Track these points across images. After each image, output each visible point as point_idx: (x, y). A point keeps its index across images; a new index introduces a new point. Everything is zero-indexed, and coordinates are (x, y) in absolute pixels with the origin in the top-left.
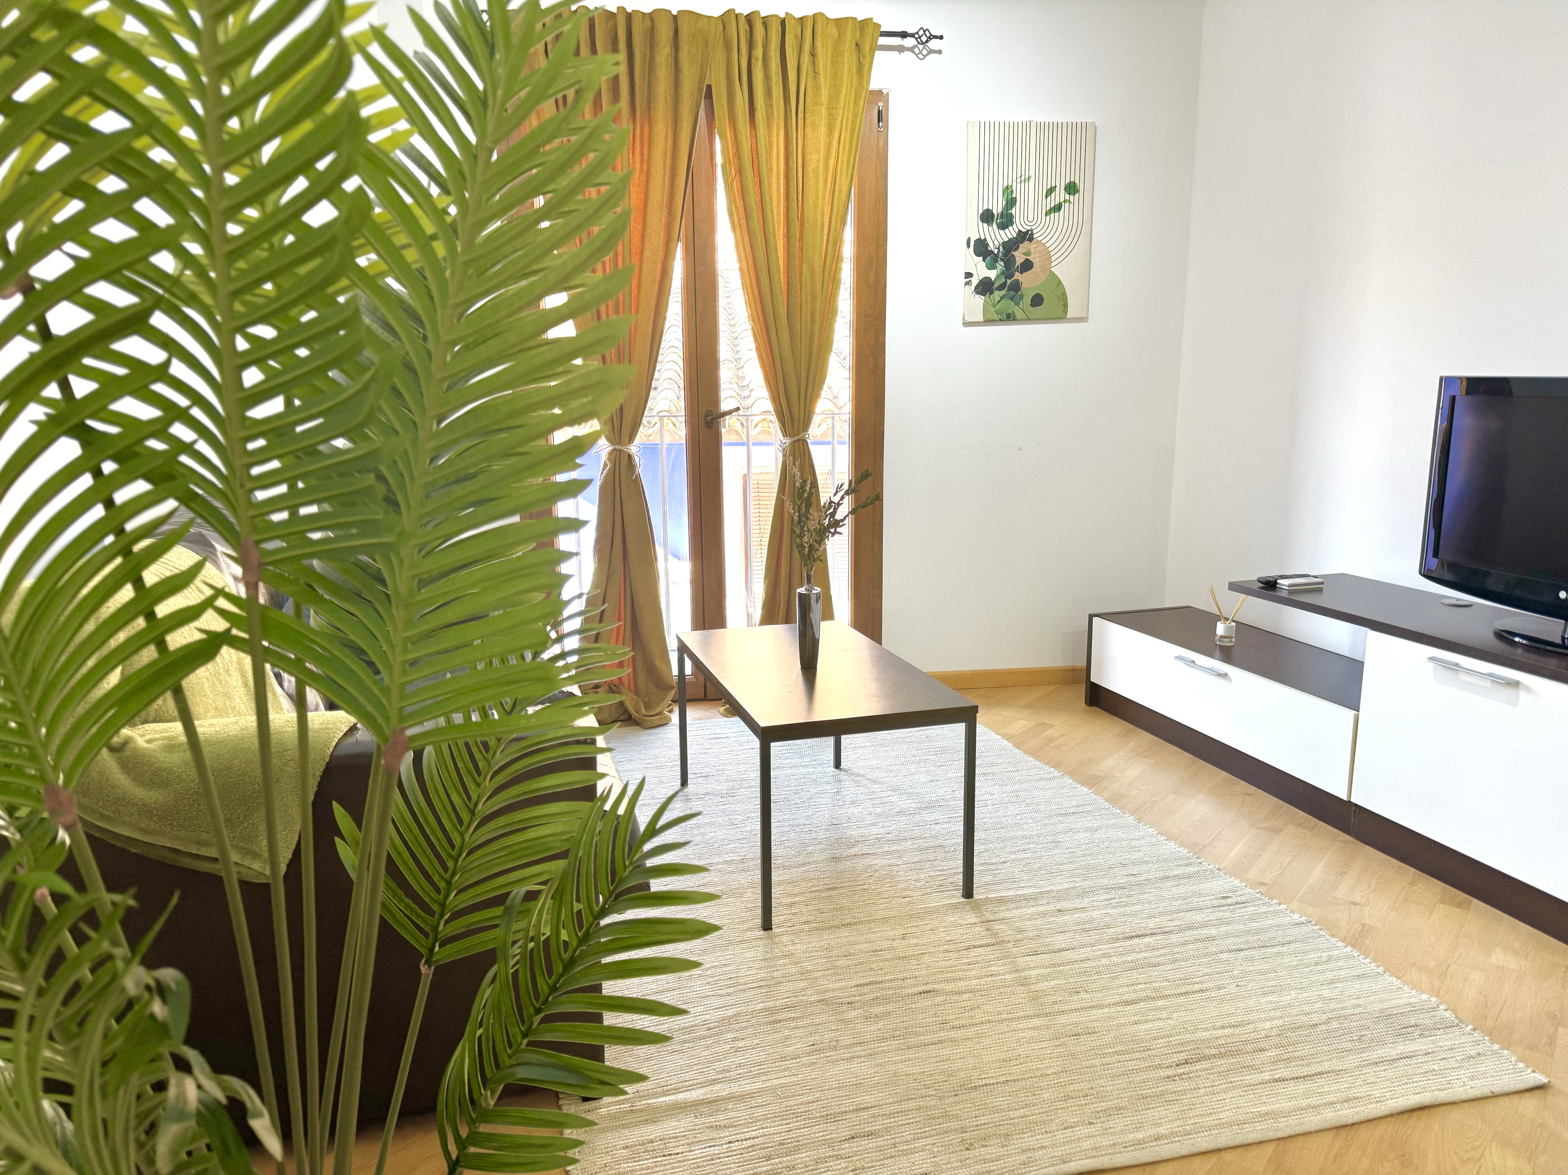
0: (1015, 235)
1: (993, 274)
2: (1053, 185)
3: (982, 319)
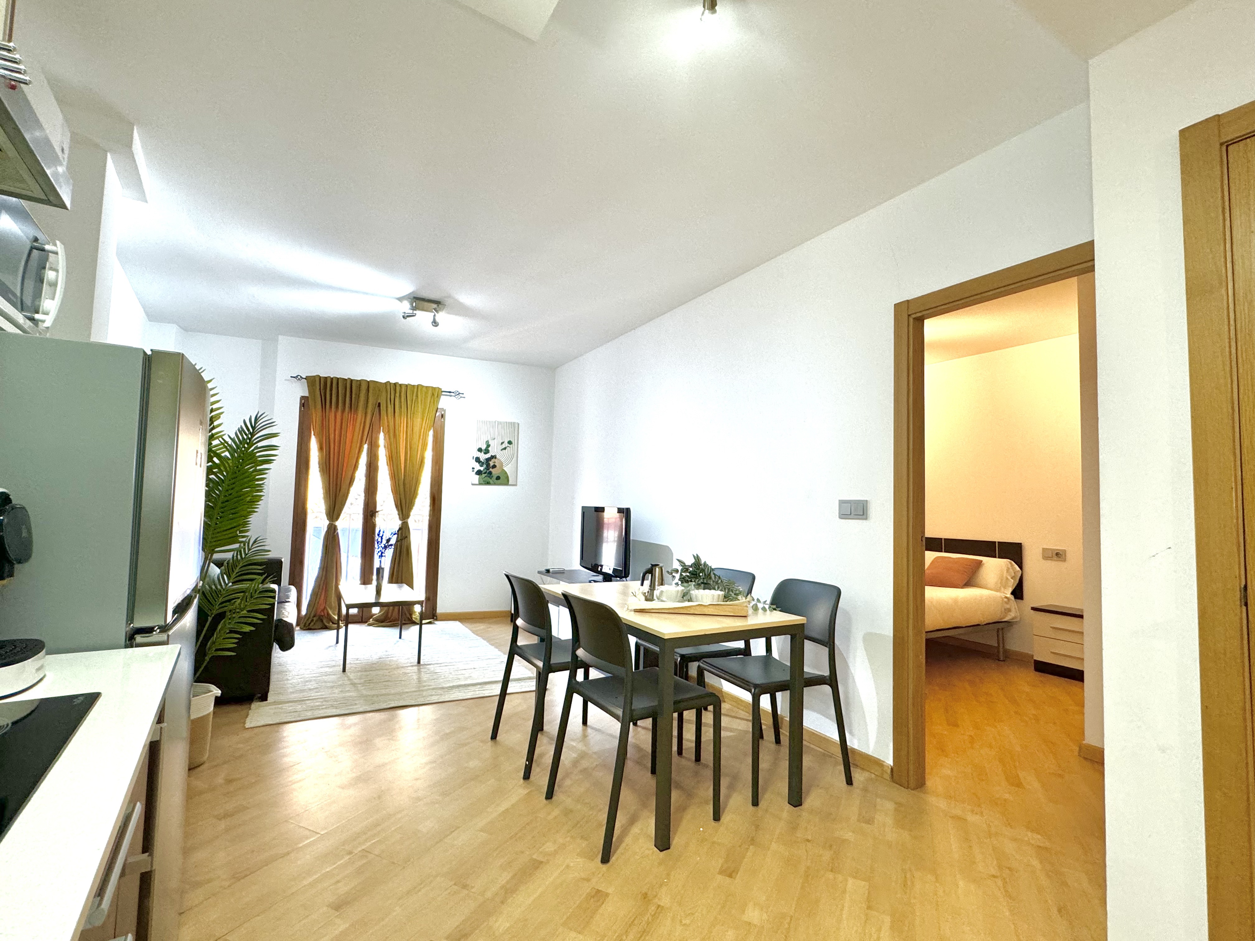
0: (490, 456)
1: (482, 469)
2: (503, 441)
3: (478, 483)
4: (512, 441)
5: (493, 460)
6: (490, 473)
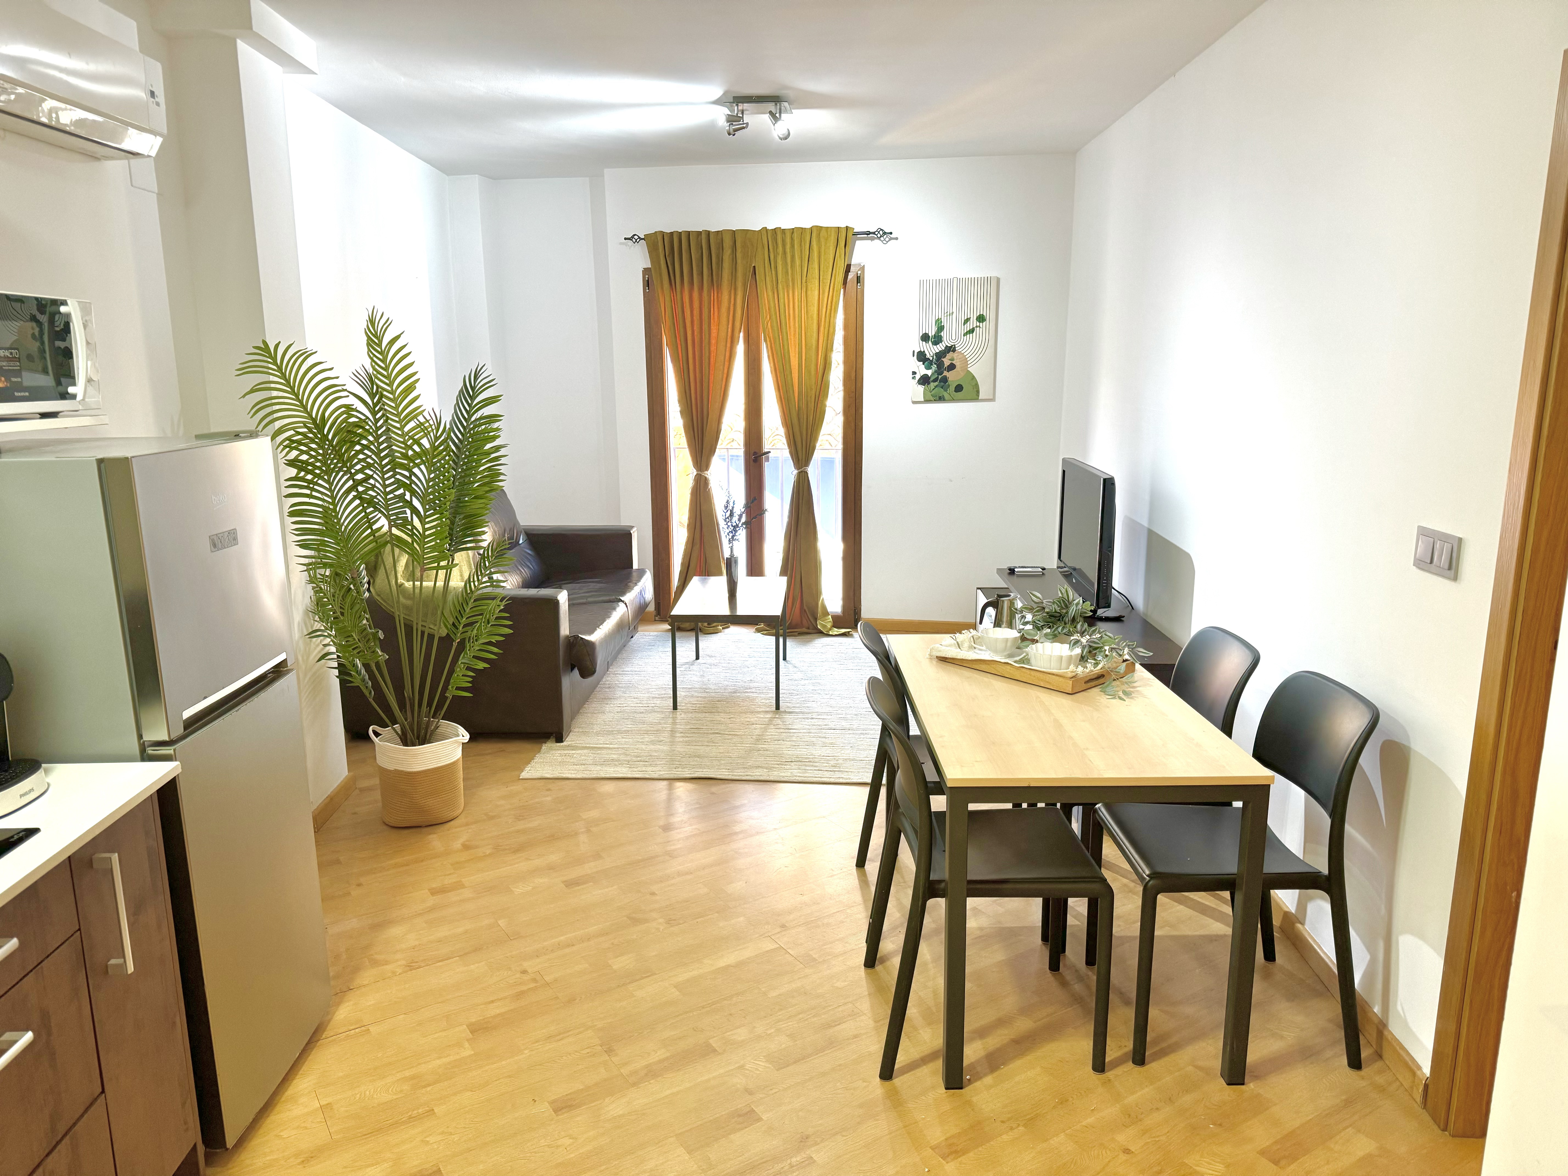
0: (943, 348)
1: (929, 373)
2: (969, 317)
4: (985, 314)
5: (950, 355)
6: (945, 380)
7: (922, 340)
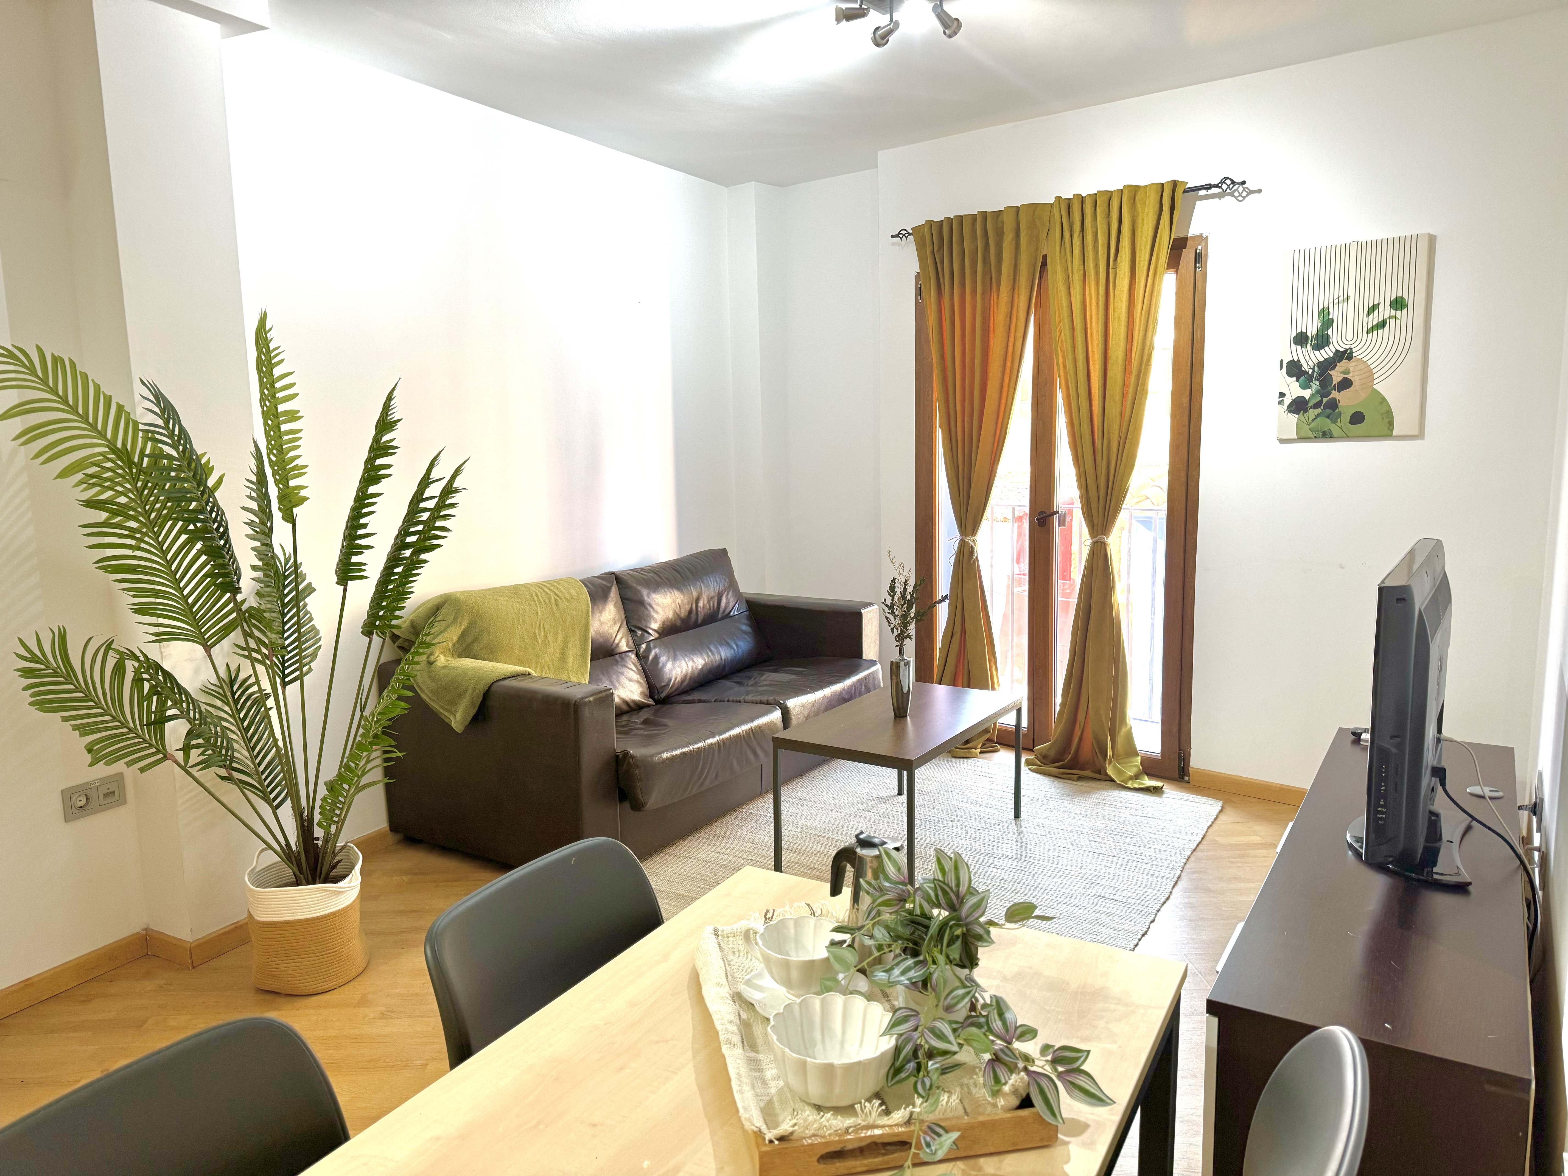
0: (1332, 355)
1: (1307, 394)
2: (1376, 302)
3: (1295, 437)
4: (1405, 296)
5: (1342, 366)
6: (1333, 405)
7: (1296, 344)
